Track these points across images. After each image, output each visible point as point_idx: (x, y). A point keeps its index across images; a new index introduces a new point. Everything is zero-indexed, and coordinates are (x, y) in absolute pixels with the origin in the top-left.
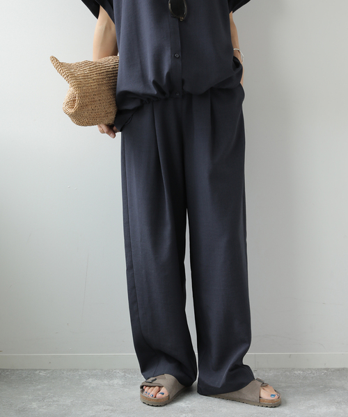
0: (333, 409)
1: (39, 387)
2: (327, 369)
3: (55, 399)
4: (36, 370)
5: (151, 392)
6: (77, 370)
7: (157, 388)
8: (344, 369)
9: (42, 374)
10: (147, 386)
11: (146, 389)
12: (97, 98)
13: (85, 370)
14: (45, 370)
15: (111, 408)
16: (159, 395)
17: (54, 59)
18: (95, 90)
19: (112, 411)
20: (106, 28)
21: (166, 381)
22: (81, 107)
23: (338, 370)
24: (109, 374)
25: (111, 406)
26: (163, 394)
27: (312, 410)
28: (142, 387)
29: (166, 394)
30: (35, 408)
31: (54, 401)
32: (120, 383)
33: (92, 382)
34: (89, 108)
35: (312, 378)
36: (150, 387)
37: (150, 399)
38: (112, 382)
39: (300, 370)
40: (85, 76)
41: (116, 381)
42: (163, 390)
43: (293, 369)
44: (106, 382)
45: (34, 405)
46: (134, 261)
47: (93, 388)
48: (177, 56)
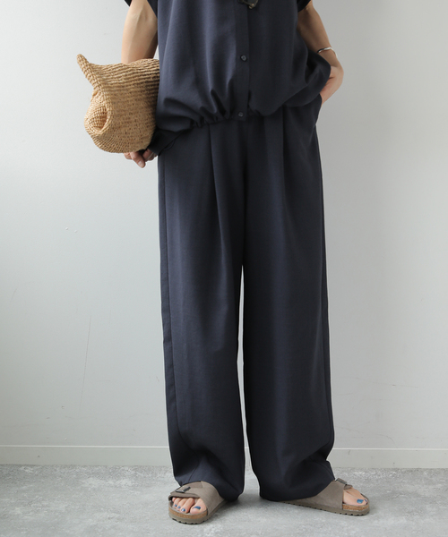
0: (403, 520)
1: (24, 487)
2: (396, 470)
3: (45, 503)
4: (21, 466)
5: (182, 505)
6: (73, 466)
7: (191, 500)
8: (417, 470)
9: (29, 470)
10: (176, 497)
11: (176, 501)
12: (133, 118)
13: (85, 466)
14: (32, 466)
15: (117, 516)
16: (193, 510)
17: (82, 59)
18: (132, 106)
19: (119, 519)
21: (204, 491)
22: (113, 129)
23: (411, 471)
24: (115, 472)
25: (118, 513)
26: (199, 508)
27: (376, 521)
28: (171, 498)
29: (203, 509)
30: (18, 515)
31: (43, 506)
32: (130, 484)
33: (93, 482)
34: (123, 130)
35: (377, 480)
36: (182, 498)
37: (182, 515)
38: (118, 482)
39: (361, 470)
40: (121, 87)
41: (124, 482)
42: (199, 503)
43: (353, 469)
44: (111, 482)
45: (18, 510)
46: (173, 331)
47: (94, 489)
48: (244, 58)
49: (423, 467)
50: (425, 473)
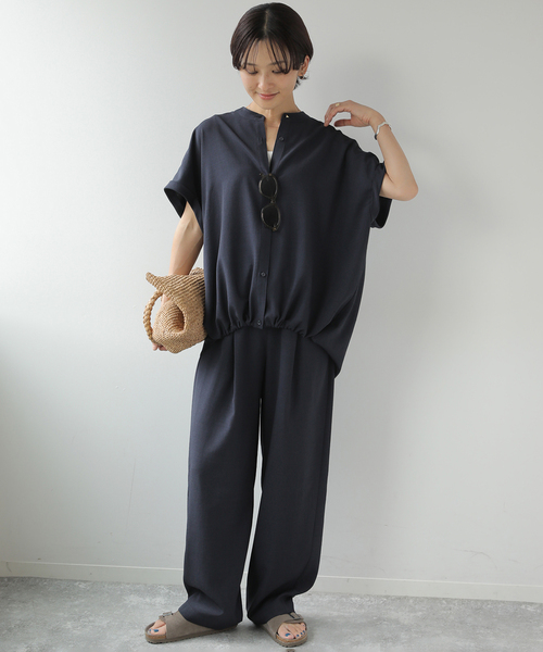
1: (77, 602)
2: (387, 597)
3: (91, 619)
4: (76, 581)
6: (119, 583)
8: (405, 597)
9: (82, 586)
13: (128, 584)
14: (85, 582)
20: (188, 227)
24: (152, 590)
30: (69, 629)
31: (89, 621)
33: (133, 599)
35: (369, 606)
38: (154, 600)
39: (358, 596)
43: (351, 595)
44: (148, 600)
45: (69, 625)
47: (133, 606)
48: (263, 274)
49: (410, 594)
50: (411, 601)
